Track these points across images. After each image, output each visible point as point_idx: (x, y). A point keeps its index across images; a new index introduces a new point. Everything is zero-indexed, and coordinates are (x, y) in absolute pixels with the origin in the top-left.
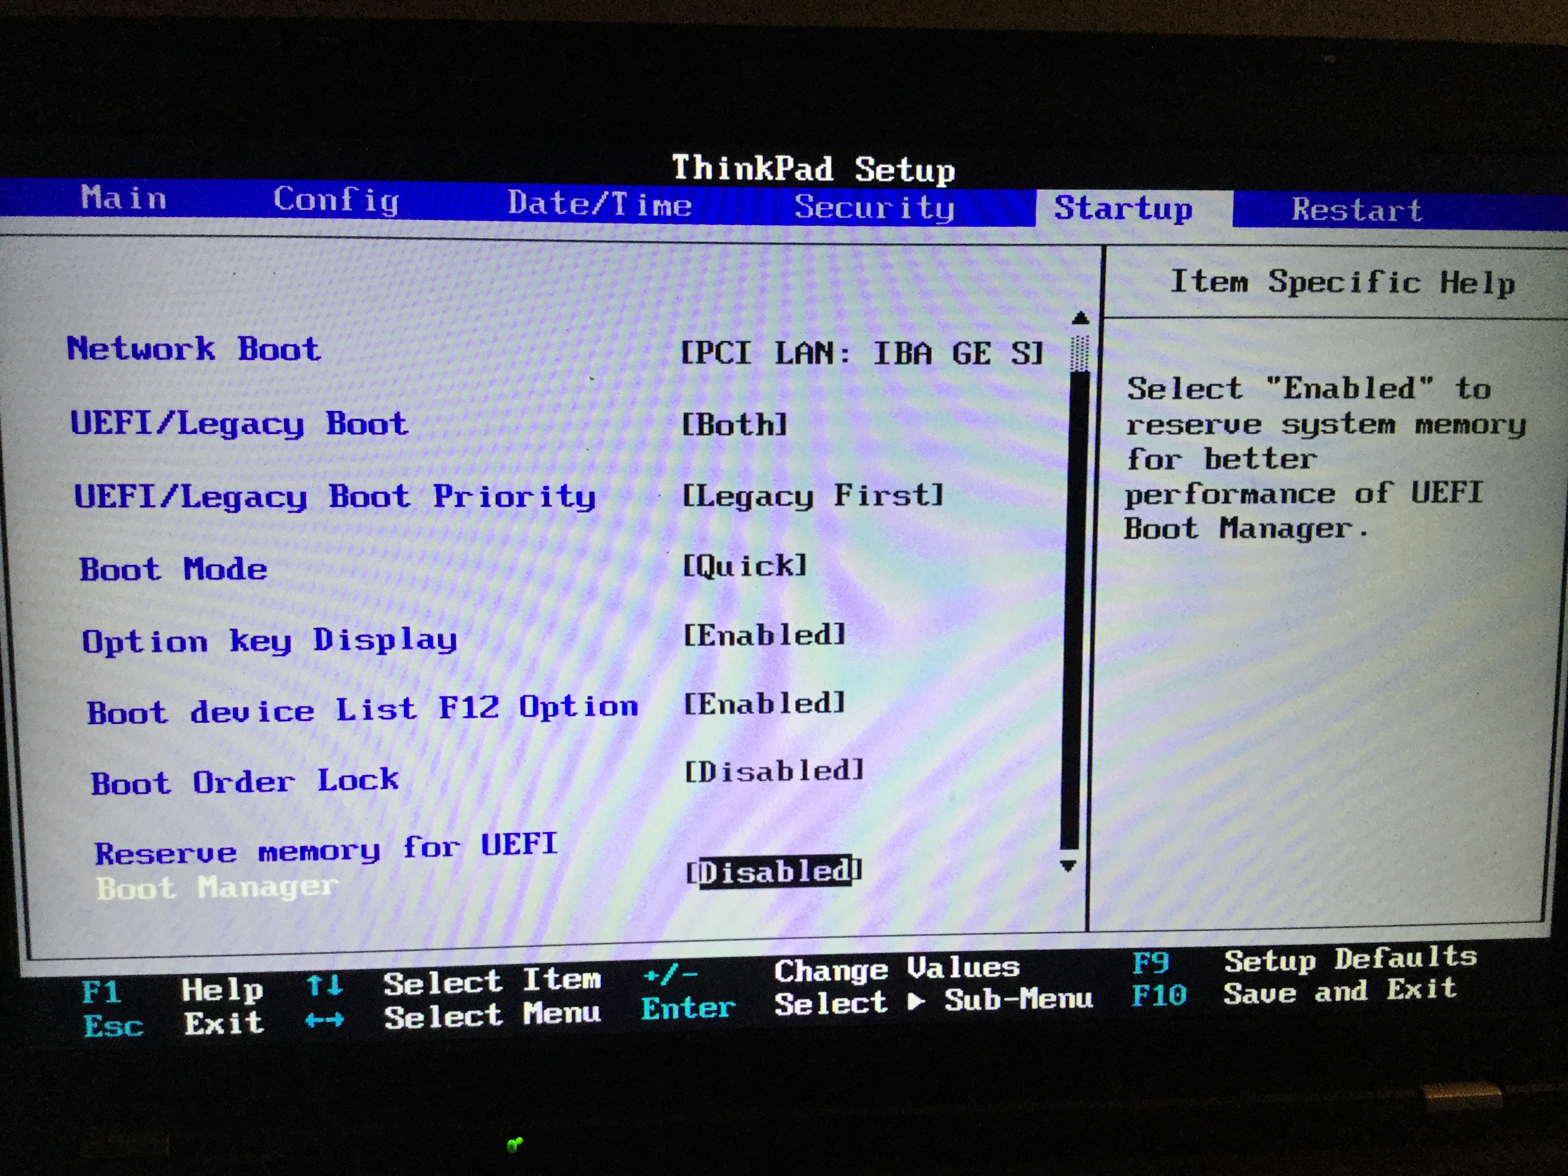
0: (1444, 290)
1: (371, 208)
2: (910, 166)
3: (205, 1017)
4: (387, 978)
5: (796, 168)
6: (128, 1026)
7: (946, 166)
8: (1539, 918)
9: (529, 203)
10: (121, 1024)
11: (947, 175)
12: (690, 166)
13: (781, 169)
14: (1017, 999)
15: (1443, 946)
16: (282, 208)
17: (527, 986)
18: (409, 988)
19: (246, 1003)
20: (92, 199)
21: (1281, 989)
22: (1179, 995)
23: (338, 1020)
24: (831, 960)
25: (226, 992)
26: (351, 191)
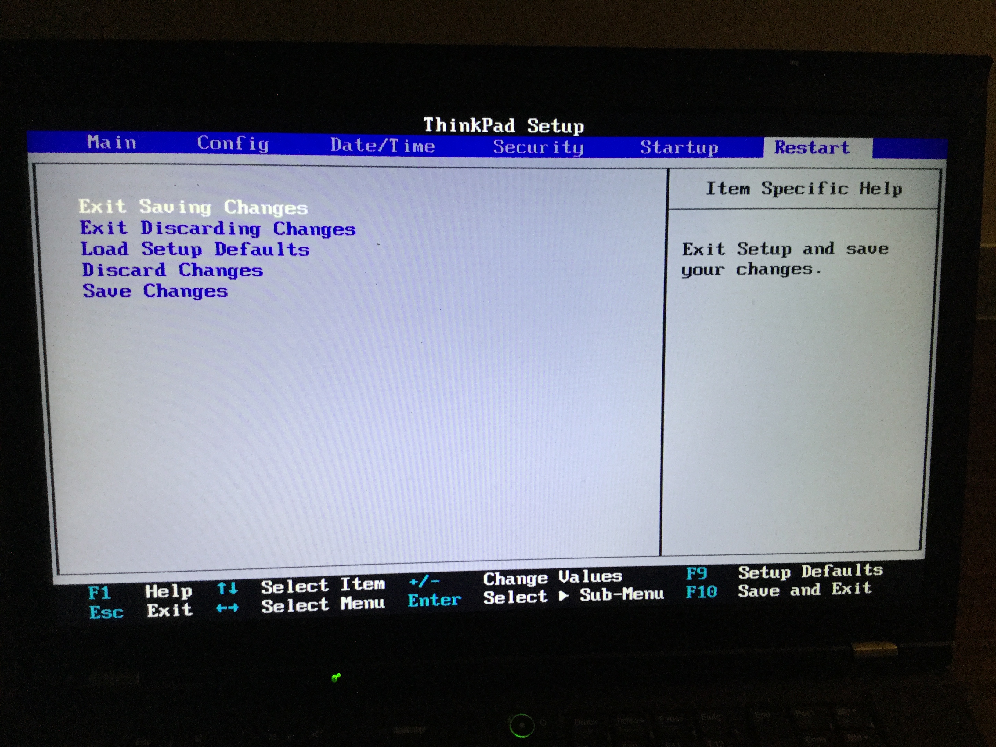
0: (861, 192)
1: (253, 148)
2: (558, 124)
3: (159, 606)
4: (263, 584)
5: (494, 125)
6: (115, 612)
7: (579, 124)
8: (918, 548)
9: (343, 145)
10: (111, 611)
11: (579, 129)
12: (434, 124)
13: (485, 126)
14: (620, 594)
15: (863, 564)
16: (202, 148)
17: (343, 587)
18: (276, 589)
19: (182, 599)
20: (93, 143)
21: (771, 588)
22: (713, 592)
23: (235, 607)
24: (515, 573)
25: (171, 592)
26: (242, 139)
